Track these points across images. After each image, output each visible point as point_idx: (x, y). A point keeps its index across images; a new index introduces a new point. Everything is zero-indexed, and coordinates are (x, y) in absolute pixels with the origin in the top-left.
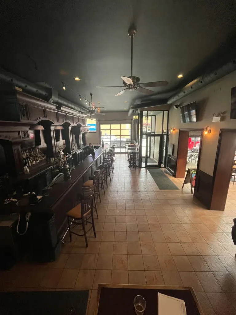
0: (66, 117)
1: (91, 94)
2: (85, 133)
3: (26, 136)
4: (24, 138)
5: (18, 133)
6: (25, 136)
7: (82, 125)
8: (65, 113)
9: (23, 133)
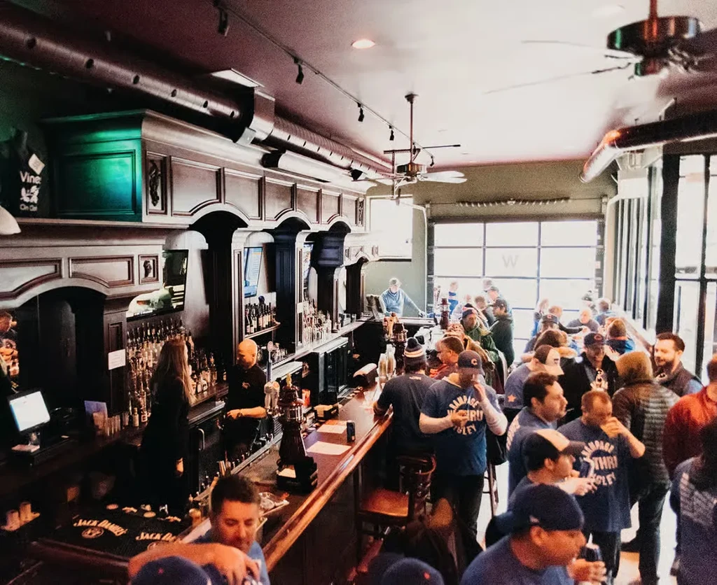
0: (292, 195)
1: (410, 98)
2: (362, 261)
3: (151, 275)
4: (144, 282)
5: (129, 262)
6: (147, 274)
7: (353, 228)
8: (291, 179)
9: (142, 263)
